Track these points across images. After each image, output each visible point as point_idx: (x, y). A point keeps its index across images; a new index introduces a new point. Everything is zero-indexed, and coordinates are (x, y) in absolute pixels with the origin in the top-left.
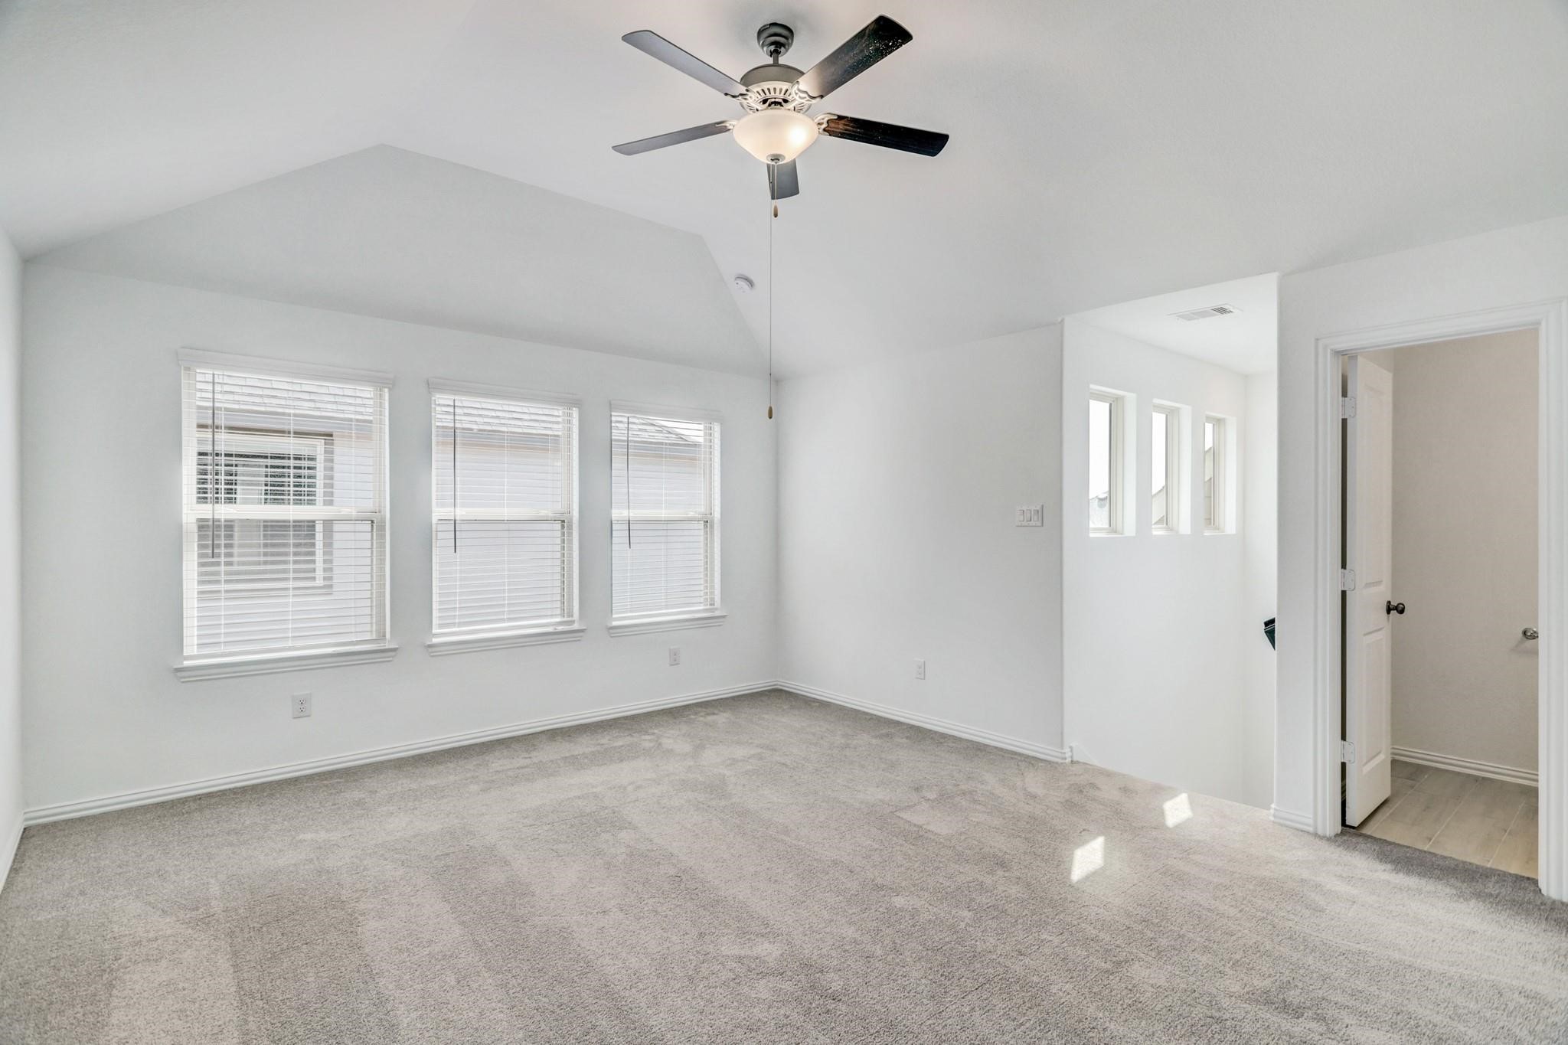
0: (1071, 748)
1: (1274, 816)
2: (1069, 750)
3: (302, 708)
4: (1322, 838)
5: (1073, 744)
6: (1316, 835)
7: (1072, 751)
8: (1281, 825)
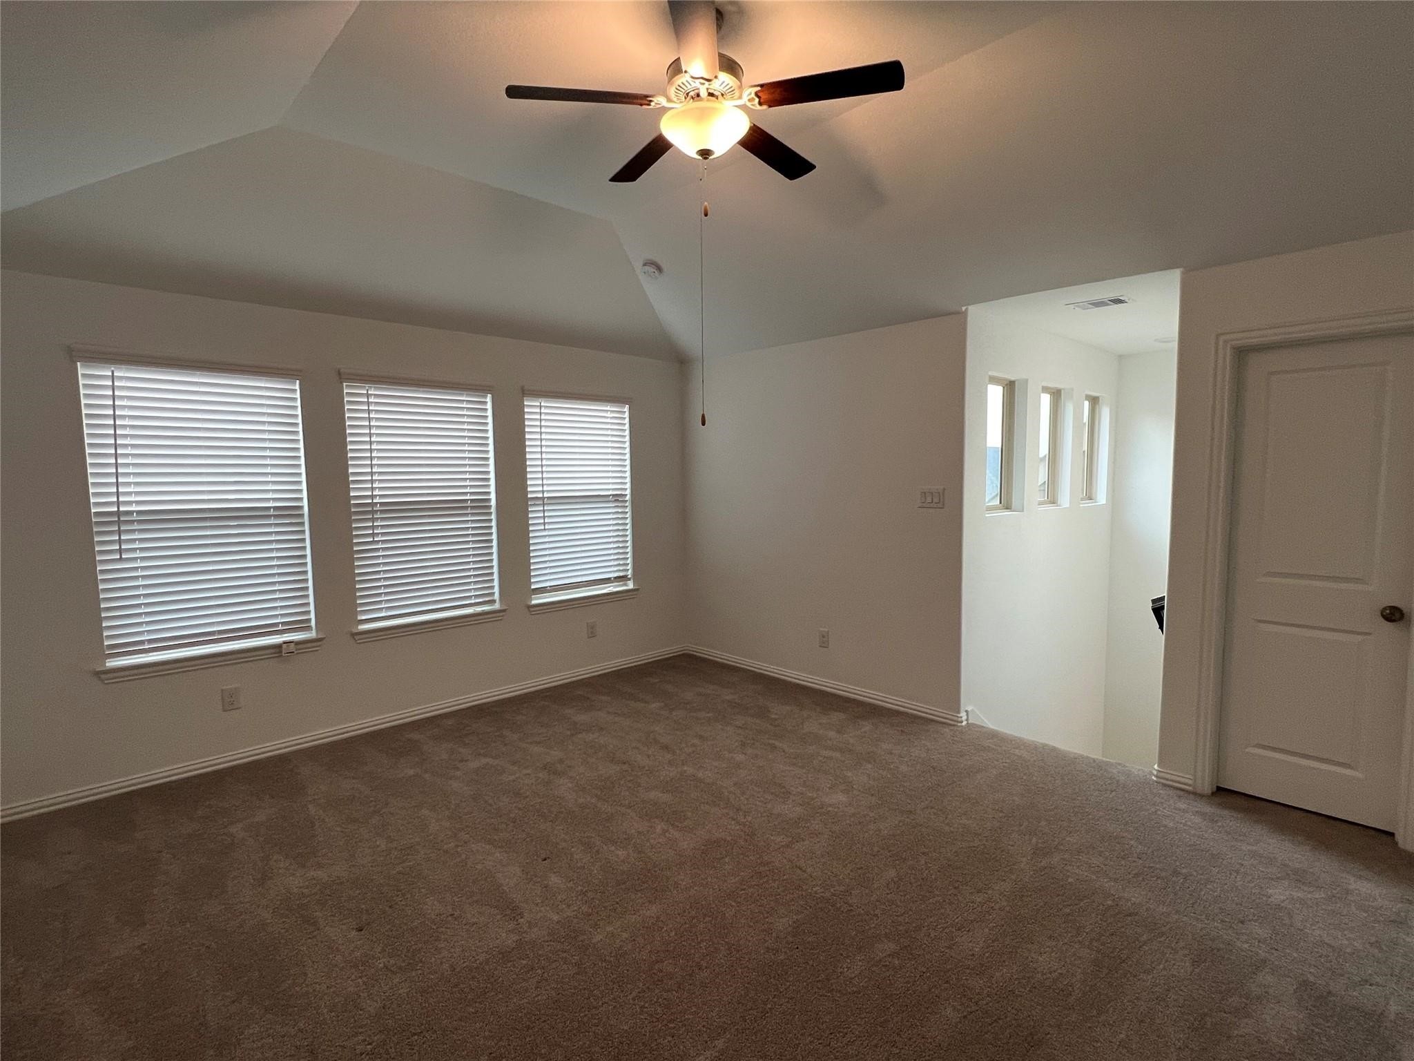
0: (966, 711)
1: (1156, 776)
2: (965, 714)
3: (229, 702)
4: (1202, 796)
5: (969, 708)
6: (1195, 793)
7: (967, 715)
8: (1165, 785)
